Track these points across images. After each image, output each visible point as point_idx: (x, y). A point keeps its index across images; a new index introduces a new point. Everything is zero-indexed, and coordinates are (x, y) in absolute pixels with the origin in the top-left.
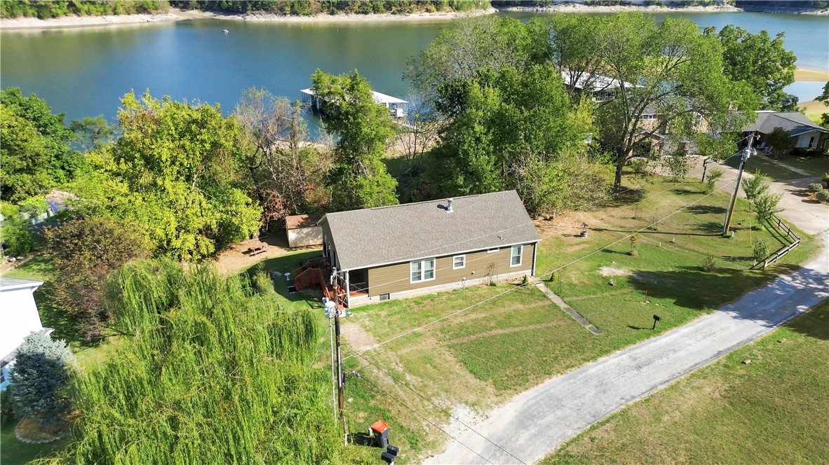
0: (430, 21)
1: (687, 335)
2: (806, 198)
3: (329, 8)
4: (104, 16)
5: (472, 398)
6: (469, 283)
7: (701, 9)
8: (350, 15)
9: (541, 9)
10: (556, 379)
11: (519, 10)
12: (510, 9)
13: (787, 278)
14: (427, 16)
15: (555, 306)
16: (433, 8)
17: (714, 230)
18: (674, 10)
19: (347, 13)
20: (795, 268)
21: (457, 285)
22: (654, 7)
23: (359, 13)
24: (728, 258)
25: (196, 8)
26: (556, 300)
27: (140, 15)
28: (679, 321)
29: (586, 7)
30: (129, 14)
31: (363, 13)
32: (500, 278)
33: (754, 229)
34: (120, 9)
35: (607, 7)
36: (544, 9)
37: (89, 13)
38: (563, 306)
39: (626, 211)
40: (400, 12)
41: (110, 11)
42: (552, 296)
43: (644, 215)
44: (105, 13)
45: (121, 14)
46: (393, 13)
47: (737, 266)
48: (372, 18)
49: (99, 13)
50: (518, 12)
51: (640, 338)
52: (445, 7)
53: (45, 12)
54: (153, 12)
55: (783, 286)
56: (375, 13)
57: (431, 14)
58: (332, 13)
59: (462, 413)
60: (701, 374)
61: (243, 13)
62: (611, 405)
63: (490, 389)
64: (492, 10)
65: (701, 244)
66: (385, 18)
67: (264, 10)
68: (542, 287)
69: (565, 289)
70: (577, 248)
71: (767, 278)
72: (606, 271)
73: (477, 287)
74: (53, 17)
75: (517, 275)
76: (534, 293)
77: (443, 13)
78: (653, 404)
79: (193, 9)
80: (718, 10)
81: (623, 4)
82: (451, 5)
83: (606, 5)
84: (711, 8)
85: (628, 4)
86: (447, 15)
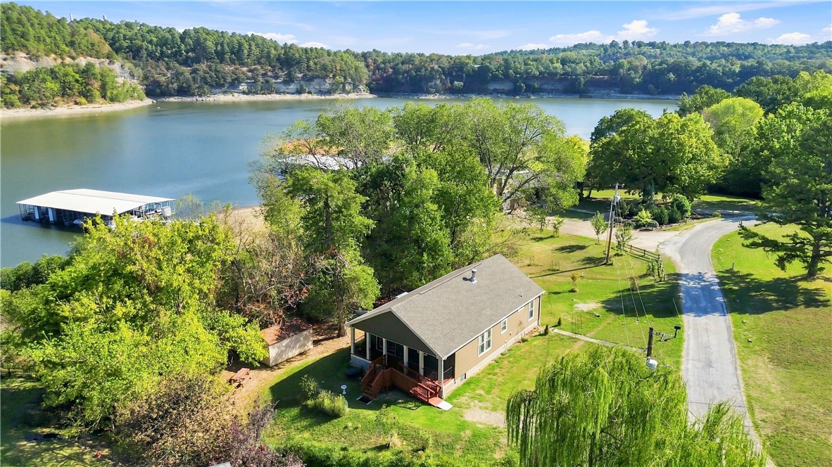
0: (83, 114)
6: (509, 344)
7: (344, 96)
9: (200, 99)
11: (177, 100)
12: (167, 99)
14: (77, 109)
15: (591, 342)
16: (83, 100)
17: (595, 261)
18: (323, 97)
21: (502, 349)
22: (306, 95)
26: (584, 338)
29: (245, 96)
33: (618, 255)
35: (264, 96)
36: (204, 98)
38: (595, 341)
40: (43, 105)
42: (577, 336)
46: (33, 107)
50: (176, 102)
52: (97, 99)
57: (82, 106)
64: (148, 101)
65: (600, 273)
66: (24, 113)
68: (559, 331)
72: (581, 308)
73: (515, 346)
75: (531, 328)
77: (97, 105)
80: (359, 97)
81: (278, 92)
82: (104, 97)
83: (263, 94)
84: (353, 96)
85: (284, 93)
86: (101, 107)
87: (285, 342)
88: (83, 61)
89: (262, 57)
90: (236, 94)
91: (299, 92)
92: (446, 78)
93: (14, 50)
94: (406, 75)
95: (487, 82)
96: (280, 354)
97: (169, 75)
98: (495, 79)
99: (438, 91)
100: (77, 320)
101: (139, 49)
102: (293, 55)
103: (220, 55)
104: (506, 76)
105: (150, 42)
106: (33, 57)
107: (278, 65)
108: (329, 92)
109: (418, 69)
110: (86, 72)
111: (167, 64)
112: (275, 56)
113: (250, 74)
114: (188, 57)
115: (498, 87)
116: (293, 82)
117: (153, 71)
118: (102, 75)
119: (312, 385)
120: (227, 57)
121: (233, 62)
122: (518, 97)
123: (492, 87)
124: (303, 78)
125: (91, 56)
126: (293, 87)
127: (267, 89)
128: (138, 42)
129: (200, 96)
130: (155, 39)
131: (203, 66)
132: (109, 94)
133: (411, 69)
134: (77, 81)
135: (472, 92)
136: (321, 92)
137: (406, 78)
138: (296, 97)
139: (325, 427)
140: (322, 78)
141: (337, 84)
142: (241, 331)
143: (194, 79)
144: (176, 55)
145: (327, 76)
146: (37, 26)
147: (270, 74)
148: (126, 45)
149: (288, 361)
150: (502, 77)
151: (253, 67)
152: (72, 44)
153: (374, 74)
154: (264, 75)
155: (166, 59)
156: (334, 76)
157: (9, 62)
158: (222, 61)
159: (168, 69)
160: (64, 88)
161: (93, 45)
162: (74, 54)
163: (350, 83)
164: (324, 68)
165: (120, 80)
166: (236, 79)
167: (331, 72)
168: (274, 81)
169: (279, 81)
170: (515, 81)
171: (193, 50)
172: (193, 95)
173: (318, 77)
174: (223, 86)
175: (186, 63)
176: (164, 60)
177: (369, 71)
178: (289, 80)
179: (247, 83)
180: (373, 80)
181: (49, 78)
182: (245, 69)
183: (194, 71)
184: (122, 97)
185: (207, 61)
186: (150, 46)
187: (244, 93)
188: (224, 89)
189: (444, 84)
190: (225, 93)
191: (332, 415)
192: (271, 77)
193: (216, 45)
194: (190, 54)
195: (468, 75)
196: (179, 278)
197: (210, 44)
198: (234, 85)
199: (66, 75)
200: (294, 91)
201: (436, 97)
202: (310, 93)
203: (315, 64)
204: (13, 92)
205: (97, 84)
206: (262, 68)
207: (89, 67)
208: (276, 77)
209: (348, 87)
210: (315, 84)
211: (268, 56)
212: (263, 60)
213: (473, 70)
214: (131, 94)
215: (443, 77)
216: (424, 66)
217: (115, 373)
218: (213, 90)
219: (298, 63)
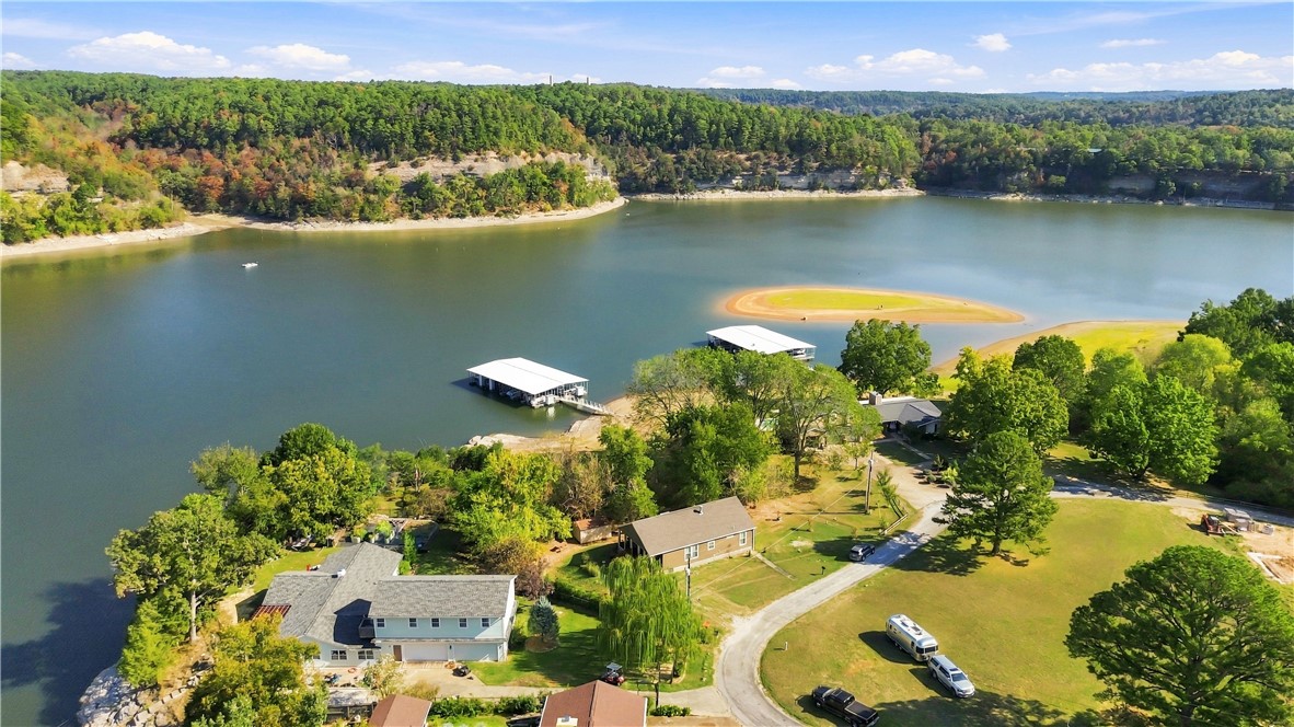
0: (545, 223)
1: (839, 576)
2: (922, 480)
3: (411, 211)
4: (98, 236)
5: (740, 613)
6: (716, 558)
7: (875, 193)
8: (440, 219)
9: (682, 197)
10: (777, 601)
12: (643, 197)
13: (897, 539)
14: (540, 217)
15: (768, 567)
16: (549, 206)
17: (861, 509)
18: (844, 195)
19: (435, 218)
20: (903, 532)
21: (710, 560)
22: (821, 191)
23: (452, 217)
24: (866, 530)
25: (217, 211)
26: (770, 564)
27: (148, 230)
28: (835, 570)
29: (739, 192)
30: (131, 230)
31: (457, 216)
32: (734, 553)
33: (884, 507)
34: (120, 225)
35: (764, 193)
36: (687, 196)
37: (76, 232)
38: (774, 567)
39: (805, 497)
40: (507, 213)
41: (104, 227)
42: (766, 561)
43: (816, 500)
44: (97, 231)
45: (120, 230)
46: (497, 215)
47: (872, 533)
48: (470, 223)
49: (90, 232)
51: (816, 579)
52: (563, 205)
53: (17, 236)
54: (165, 224)
55: (894, 544)
56: (473, 216)
57: (546, 214)
58: (417, 218)
59: (737, 619)
60: (845, 593)
61: (290, 220)
62: (803, 609)
63: (747, 608)
64: (620, 201)
65: (851, 520)
66: (488, 222)
67: (322, 215)
68: (759, 556)
69: (774, 557)
70: (776, 529)
71: (888, 539)
72: (795, 544)
73: (722, 561)
74: (27, 240)
75: (744, 550)
76: (756, 560)
77: (562, 212)
78: (822, 608)
79: (211, 212)
80: (897, 194)
81: (783, 188)
82: (570, 201)
83: (762, 190)
84: (887, 193)
85: (790, 188)
86: (568, 215)
87: (592, 531)
88: (553, 158)
89: (767, 139)
90: (727, 191)
91: (812, 187)
92: (1038, 170)
93: (485, 149)
94: (974, 162)
95: (1107, 178)
96: (588, 537)
97: (649, 165)
98: (1122, 172)
99: (1021, 190)
100: (478, 504)
101: (619, 131)
102: (810, 136)
103: (714, 139)
104: (1143, 169)
105: (633, 121)
106: (504, 158)
107: (787, 150)
108: (854, 188)
109: (993, 155)
110: (555, 172)
111: (649, 150)
112: (785, 137)
113: (748, 163)
114: (673, 141)
115: (1126, 184)
116: (804, 174)
117: (631, 160)
118: (571, 175)
119: (587, 557)
120: (722, 141)
121: (727, 146)
122: (1161, 203)
123: (1115, 185)
124: (818, 169)
125: (562, 151)
126: (803, 180)
127: (771, 184)
128: (620, 122)
129: (682, 193)
130: (639, 117)
131: (690, 154)
132: (576, 198)
133: (984, 155)
134: (544, 184)
135: (1080, 191)
136: (842, 188)
137: (973, 168)
138: (806, 195)
139: (587, 580)
140: (845, 169)
141: (867, 175)
142: (560, 520)
143: (677, 170)
144: (660, 137)
145: (853, 166)
146: (510, 119)
147: (774, 163)
148: (605, 124)
149: (594, 542)
150: (1136, 170)
151: (754, 153)
152: (543, 138)
153: (928, 159)
154: (766, 165)
155: (648, 144)
156: (864, 166)
157: (479, 164)
158: (715, 145)
159: (648, 157)
160: (529, 192)
161: (566, 137)
162: (545, 150)
163: (886, 175)
164: (851, 154)
165: (590, 178)
166: (729, 171)
167: (860, 160)
168: (779, 173)
169: (787, 173)
170: (1158, 176)
171: (681, 131)
172: (673, 192)
173: (839, 167)
174: (711, 180)
175: (670, 148)
176: (645, 145)
177: (921, 155)
178: (799, 171)
179: (743, 176)
180: (925, 168)
181: (516, 182)
182: (742, 157)
183: (679, 160)
184: (588, 201)
185: (697, 147)
186: (632, 126)
187: (737, 189)
188: (712, 184)
189: (1034, 178)
190: (713, 188)
191: (591, 575)
192: (775, 167)
193: (711, 124)
194: (678, 137)
195: (1076, 166)
196: (524, 488)
197: (702, 123)
198: (725, 179)
199: (533, 177)
200: (806, 186)
201: (1018, 198)
202: (826, 188)
203: (839, 149)
204: (480, 198)
205: (564, 187)
206: (765, 154)
207: (560, 164)
208: (782, 168)
209: (882, 181)
210: (836, 178)
211: (776, 138)
212: (767, 145)
213: (1086, 158)
214: (601, 194)
215: (1034, 169)
216: (1004, 150)
217: (490, 532)
218: (699, 185)
219: (815, 147)
